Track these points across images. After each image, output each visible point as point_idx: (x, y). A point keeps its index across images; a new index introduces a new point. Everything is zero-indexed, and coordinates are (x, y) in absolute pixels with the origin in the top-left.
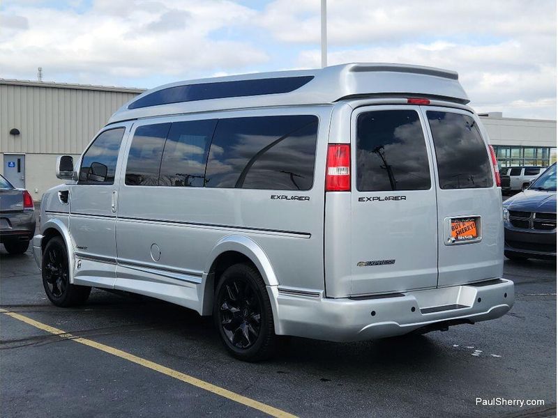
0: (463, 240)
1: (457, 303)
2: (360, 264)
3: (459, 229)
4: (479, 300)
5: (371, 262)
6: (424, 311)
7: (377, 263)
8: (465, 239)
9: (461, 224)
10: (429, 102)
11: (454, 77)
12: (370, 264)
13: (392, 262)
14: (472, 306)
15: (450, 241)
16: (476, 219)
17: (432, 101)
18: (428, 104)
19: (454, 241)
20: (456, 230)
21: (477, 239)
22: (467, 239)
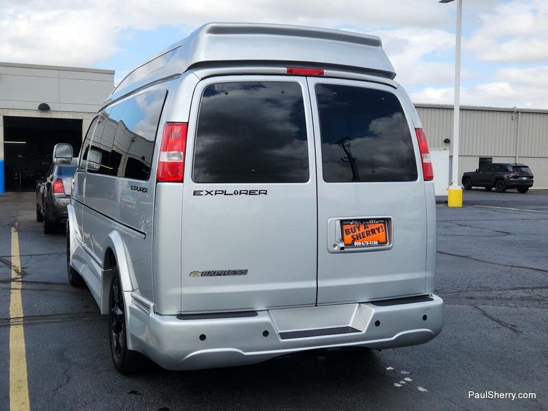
0: (361, 246)
1: (350, 325)
2: (194, 273)
3: (357, 232)
4: (377, 323)
5: (209, 272)
6: (284, 336)
7: (219, 274)
8: (365, 246)
9: (362, 226)
10: (323, 73)
11: (375, 43)
12: (209, 274)
13: (244, 272)
14: (364, 332)
15: (336, 248)
16: (387, 221)
17: (327, 72)
18: (321, 75)
19: (342, 248)
20: (352, 234)
21: (387, 246)
22: (370, 246)
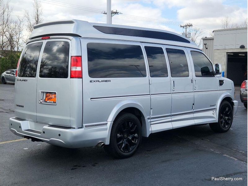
3: (49, 97)
8: (50, 103)
9: (51, 95)
10: (50, 38)
13: (23, 107)
14: (41, 134)
22: (51, 103)
